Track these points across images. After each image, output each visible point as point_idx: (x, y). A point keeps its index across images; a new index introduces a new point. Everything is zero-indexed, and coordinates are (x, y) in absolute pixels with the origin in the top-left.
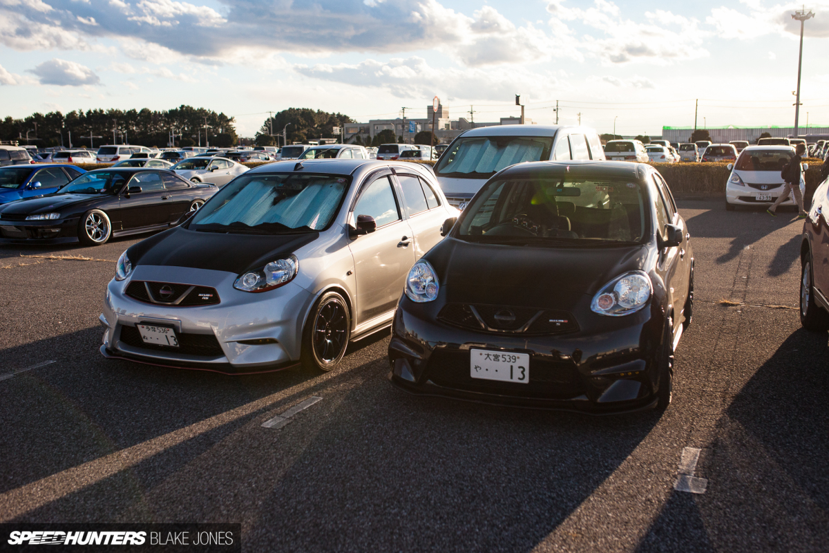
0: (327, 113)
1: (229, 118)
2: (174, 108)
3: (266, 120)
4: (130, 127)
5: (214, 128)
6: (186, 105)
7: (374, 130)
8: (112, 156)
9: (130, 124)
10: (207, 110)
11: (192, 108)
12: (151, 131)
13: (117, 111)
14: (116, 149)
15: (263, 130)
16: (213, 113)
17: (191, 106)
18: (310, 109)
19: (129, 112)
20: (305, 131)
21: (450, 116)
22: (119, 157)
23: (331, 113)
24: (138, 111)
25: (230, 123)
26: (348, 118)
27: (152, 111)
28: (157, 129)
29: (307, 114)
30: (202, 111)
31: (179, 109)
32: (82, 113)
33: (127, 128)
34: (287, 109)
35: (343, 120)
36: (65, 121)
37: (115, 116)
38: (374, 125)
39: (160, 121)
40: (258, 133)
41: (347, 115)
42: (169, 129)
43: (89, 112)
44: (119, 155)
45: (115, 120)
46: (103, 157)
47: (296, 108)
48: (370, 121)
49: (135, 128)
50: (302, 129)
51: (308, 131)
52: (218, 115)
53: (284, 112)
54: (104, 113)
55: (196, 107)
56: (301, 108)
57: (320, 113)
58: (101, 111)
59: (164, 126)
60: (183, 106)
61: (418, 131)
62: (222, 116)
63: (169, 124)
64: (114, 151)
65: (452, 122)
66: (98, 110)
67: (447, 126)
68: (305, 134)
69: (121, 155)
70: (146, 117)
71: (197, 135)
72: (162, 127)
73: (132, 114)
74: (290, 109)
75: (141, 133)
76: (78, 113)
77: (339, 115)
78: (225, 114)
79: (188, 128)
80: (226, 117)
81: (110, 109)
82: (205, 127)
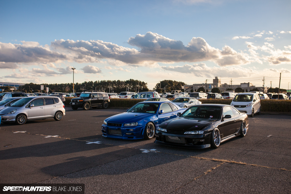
0: (177, 82)
1: (145, 83)
2: (128, 80)
3: (157, 84)
4: (114, 86)
5: (141, 86)
6: (132, 79)
7: (195, 87)
8: (125, 96)
9: (114, 85)
10: (138, 81)
11: (134, 80)
12: (120, 87)
13: (110, 81)
14: (126, 93)
15: (155, 87)
16: (140, 82)
17: (133, 79)
18: (171, 80)
19: (114, 81)
20: (170, 87)
21: (221, 82)
22: (127, 96)
23: (178, 82)
24: (116, 81)
25: (146, 85)
26: (184, 83)
27: (121, 81)
28: (122, 87)
29: (170, 82)
30: (137, 81)
31: (129, 80)
32: (99, 82)
33: (113, 86)
34: (164, 80)
35: (183, 84)
36: (94, 84)
37: (109, 83)
38: (195, 86)
39: (123, 84)
40: (154, 88)
41: (184, 82)
42: (126, 87)
43: (101, 81)
44: (127, 95)
45: (110, 84)
46: (121, 96)
47: (167, 80)
48: (193, 84)
49: (115, 86)
50: (169, 87)
51: (171, 87)
52: (142, 82)
53: (163, 81)
54: (106, 81)
55: (135, 80)
56: (168, 80)
57: (175, 82)
58: (105, 81)
59: (124, 86)
60: (131, 79)
61: (212, 88)
62: (143, 83)
63: (126, 85)
64: (126, 94)
65: (222, 85)
66: (104, 81)
67: (221, 86)
68: (170, 88)
69: (128, 96)
70: (119, 83)
71: (136, 89)
72: (123, 86)
73: (114, 82)
74: (165, 80)
75: (117, 88)
76: (98, 81)
77: (181, 82)
78: (144, 82)
79: (132, 86)
80: (144, 83)
81: (108, 80)
82: (137, 86)
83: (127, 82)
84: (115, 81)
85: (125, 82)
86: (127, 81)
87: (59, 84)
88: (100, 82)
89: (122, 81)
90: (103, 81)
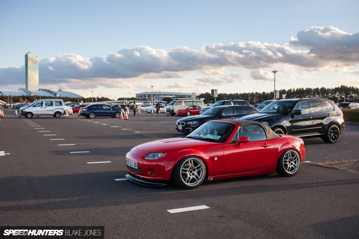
83: (337, 90)
84: (318, 88)
85: (333, 90)
86: (336, 88)
87: (240, 94)
88: (295, 90)
89: (328, 89)
90: (300, 89)
